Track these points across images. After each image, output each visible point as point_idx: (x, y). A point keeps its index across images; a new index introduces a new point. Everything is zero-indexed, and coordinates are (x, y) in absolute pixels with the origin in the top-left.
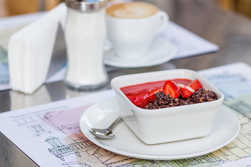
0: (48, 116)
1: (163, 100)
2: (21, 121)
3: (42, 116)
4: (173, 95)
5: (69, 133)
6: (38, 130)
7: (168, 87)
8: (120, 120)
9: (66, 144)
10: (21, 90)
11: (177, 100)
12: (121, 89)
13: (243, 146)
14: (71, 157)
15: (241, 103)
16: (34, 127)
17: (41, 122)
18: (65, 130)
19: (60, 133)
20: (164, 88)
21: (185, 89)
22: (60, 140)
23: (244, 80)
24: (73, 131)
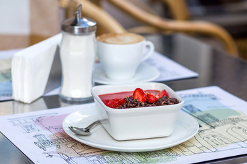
0: (39, 119)
1: (132, 103)
2: (17, 122)
3: (35, 119)
4: (141, 100)
5: (55, 131)
6: (29, 129)
7: (137, 93)
8: (98, 122)
9: (50, 139)
10: (22, 100)
11: (143, 103)
12: (99, 96)
13: (199, 145)
14: (52, 149)
15: (208, 115)
16: (26, 127)
17: (33, 123)
18: (51, 130)
19: (47, 131)
20: (134, 94)
21: (151, 95)
22: (46, 136)
23: (215, 99)
24: (59, 130)
